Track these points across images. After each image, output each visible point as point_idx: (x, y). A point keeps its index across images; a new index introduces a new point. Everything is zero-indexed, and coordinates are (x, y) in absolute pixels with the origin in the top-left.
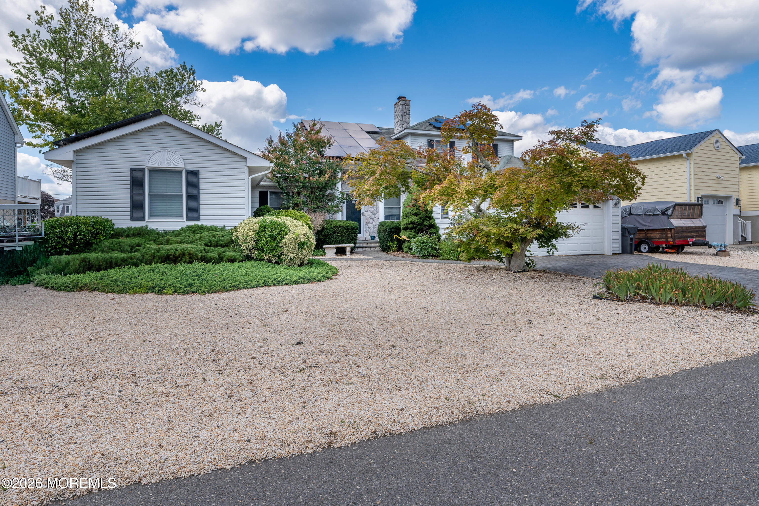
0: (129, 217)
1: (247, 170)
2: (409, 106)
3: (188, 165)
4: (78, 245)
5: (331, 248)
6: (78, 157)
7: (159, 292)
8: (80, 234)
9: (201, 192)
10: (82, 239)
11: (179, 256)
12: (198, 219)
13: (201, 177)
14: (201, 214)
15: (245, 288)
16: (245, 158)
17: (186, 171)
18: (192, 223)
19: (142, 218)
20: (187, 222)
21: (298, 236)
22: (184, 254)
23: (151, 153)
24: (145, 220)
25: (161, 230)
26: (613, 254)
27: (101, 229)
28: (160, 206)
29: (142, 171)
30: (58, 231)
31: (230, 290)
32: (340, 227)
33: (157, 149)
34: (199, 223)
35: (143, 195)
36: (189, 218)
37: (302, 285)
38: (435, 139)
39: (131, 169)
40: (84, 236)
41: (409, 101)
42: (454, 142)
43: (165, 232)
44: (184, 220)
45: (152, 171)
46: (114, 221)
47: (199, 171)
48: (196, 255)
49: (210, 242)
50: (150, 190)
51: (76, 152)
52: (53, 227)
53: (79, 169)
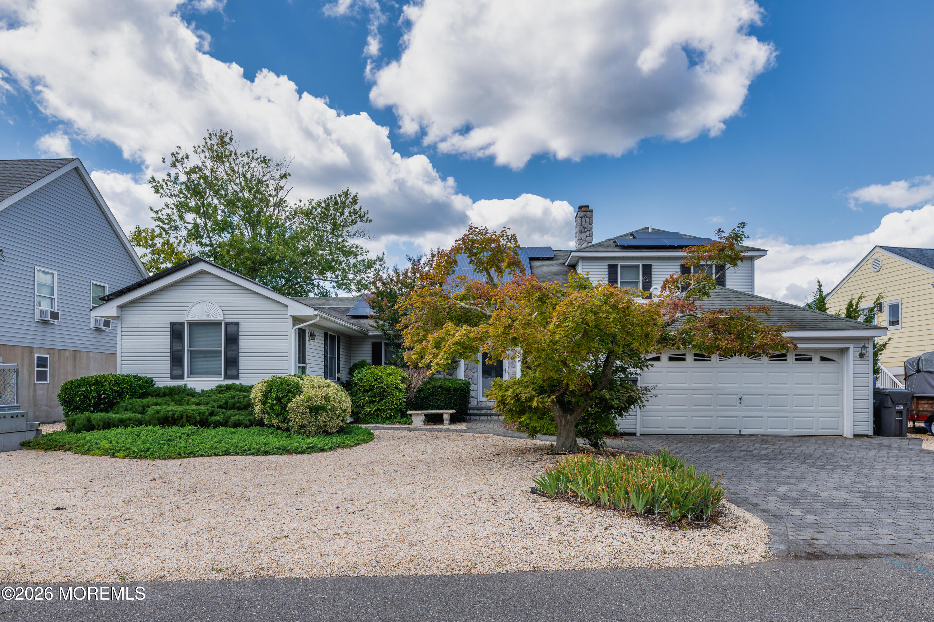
0: (169, 375)
1: (290, 321)
2: (591, 218)
3: (227, 317)
4: (103, 404)
5: (418, 414)
6: (123, 313)
7: (113, 455)
8: (104, 393)
9: (241, 346)
10: (107, 398)
11: (178, 419)
12: (237, 377)
13: (241, 329)
14: (241, 371)
15: (202, 456)
16: (287, 306)
17: (225, 323)
18: (230, 382)
19: (181, 377)
20: (226, 381)
21: (310, 399)
22: (182, 417)
23: (190, 304)
24: (183, 379)
25: (198, 389)
26: (855, 436)
27: (127, 388)
28: (200, 363)
29: (182, 324)
30: (84, 389)
31: (184, 458)
32: (440, 387)
33: (196, 300)
34: (237, 382)
35: (182, 351)
36: (227, 377)
37: (274, 456)
38: (620, 263)
39: (171, 323)
40: (109, 395)
41: (592, 211)
42: (650, 266)
43: (203, 391)
44: (223, 379)
45: (193, 325)
46: (155, 380)
47: (238, 323)
48: (195, 418)
49: (226, 403)
50: (190, 345)
51: (121, 307)
52: (80, 386)
53: (123, 325)
